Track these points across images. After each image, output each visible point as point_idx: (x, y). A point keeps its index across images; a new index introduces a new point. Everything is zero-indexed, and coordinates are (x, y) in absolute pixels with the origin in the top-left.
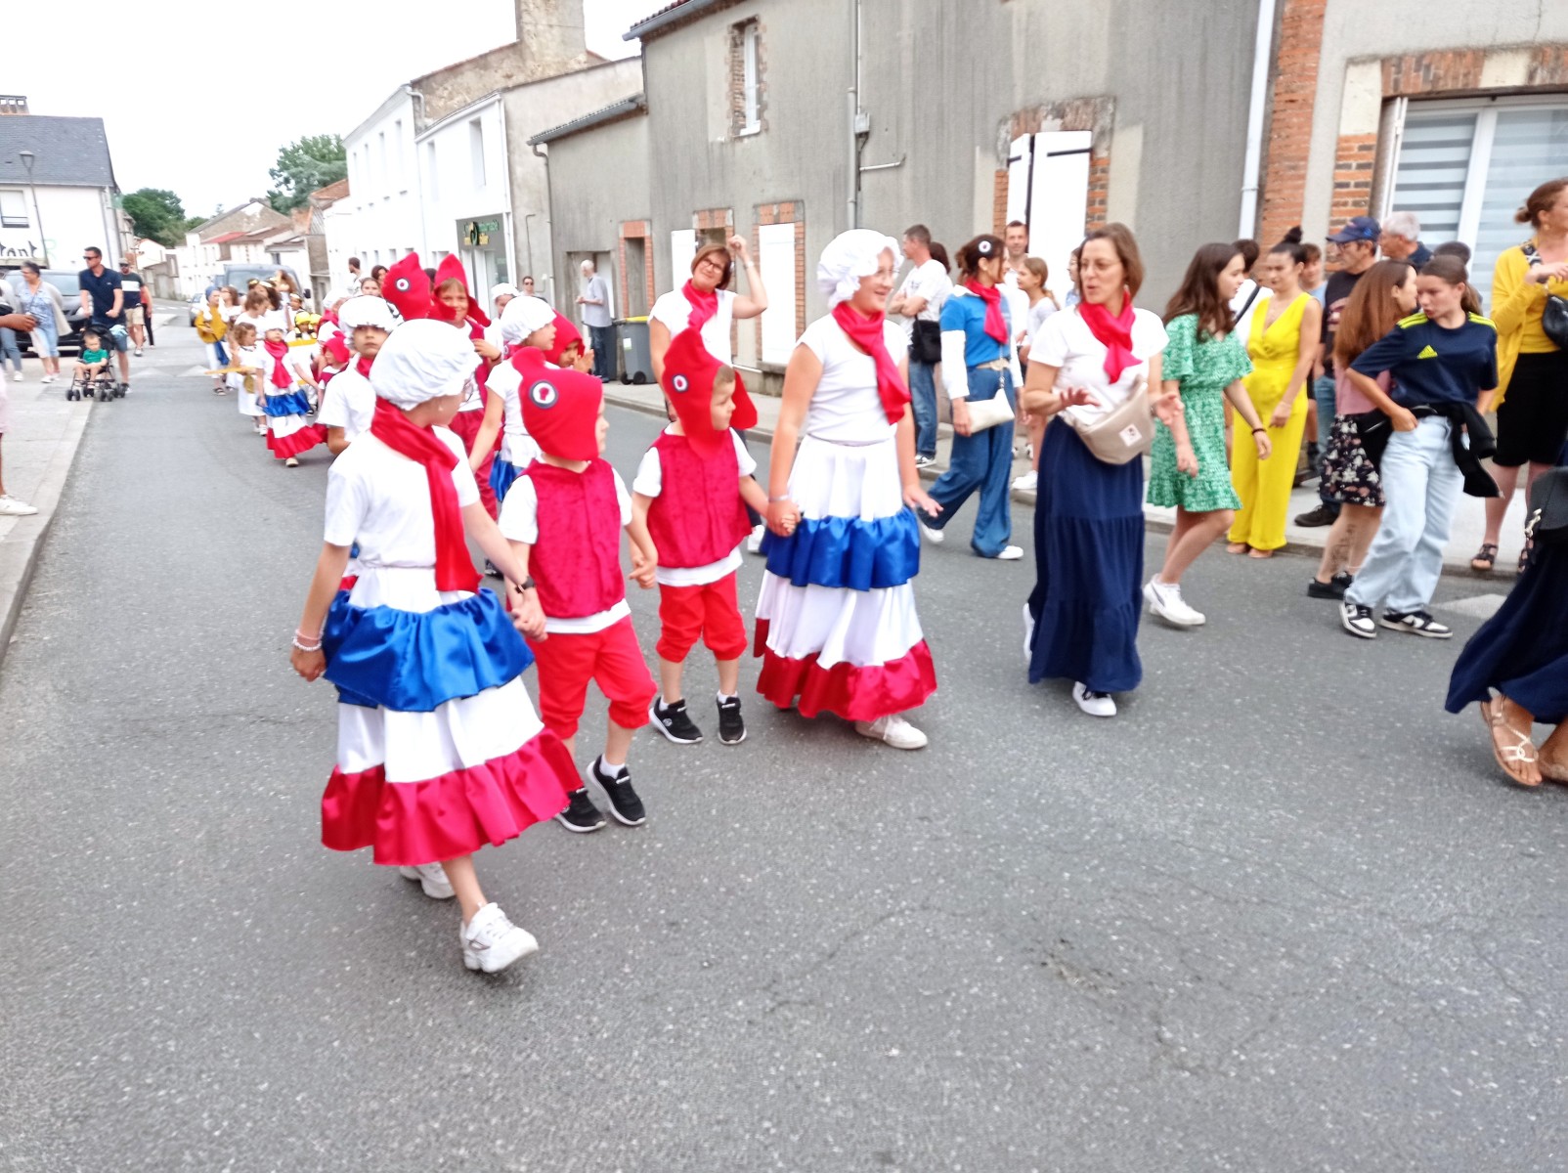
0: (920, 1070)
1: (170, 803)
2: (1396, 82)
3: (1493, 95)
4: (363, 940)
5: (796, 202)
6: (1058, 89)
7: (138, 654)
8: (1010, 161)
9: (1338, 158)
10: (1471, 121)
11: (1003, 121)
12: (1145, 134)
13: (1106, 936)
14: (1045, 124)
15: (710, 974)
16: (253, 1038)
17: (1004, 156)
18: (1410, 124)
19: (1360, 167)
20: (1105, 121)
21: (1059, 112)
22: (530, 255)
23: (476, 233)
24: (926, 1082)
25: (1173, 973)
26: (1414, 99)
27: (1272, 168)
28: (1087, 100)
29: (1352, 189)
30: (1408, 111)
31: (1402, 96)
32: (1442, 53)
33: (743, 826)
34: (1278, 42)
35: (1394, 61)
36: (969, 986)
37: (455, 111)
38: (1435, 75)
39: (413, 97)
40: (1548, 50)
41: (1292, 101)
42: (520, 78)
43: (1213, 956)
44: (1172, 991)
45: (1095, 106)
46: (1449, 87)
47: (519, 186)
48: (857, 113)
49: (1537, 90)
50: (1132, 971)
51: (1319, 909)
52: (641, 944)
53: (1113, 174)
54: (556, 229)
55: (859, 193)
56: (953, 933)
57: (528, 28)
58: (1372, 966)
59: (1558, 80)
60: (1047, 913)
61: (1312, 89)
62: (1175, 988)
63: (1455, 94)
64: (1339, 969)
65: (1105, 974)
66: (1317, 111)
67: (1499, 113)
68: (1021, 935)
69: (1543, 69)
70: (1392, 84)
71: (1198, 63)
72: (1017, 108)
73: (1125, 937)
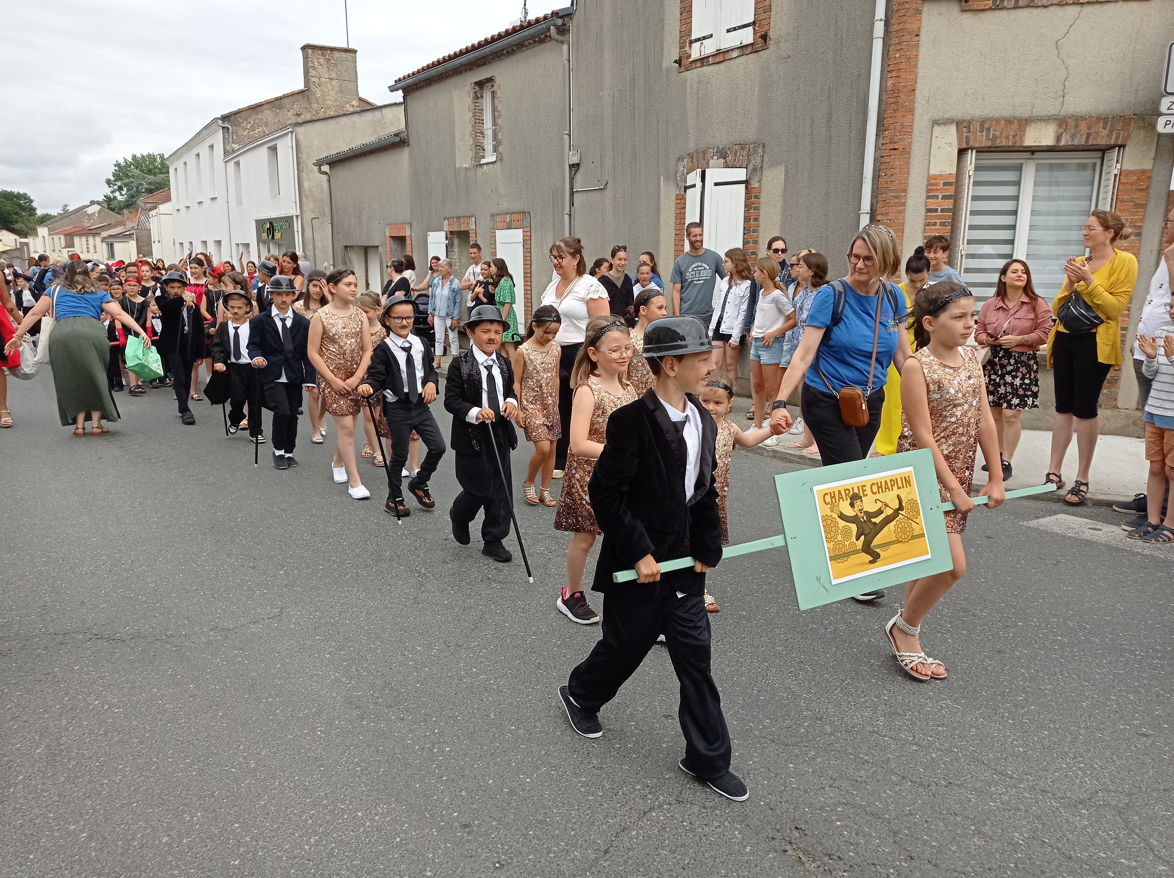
2: (967, 138)
3: (1033, 151)
4: (191, 849)
5: (524, 213)
6: (721, 138)
8: (686, 188)
9: (928, 191)
10: (1019, 168)
11: (681, 159)
12: (786, 171)
13: (831, 822)
14: (711, 162)
17: (682, 184)
18: (977, 168)
19: (944, 197)
20: (756, 160)
21: (722, 154)
22: (314, 247)
23: (271, 230)
25: (890, 853)
26: (980, 151)
27: (880, 198)
28: (743, 146)
29: (939, 213)
30: (976, 159)
31: (972, 149)
32: (998, 120)
33: (518, 728)
34: (884, 107)
35: (965, 124)
37: (256, 140)
38: (993, 134)
39: (223, 128)
40: (1069, 120)
41: (894, 149)
42: (308, 117)
43: (919, 836)
44: (892, 871)
45: (749, 150)
46: (1003, 144)
47: (306, 196)
48: (570, 150)
49: (1063, 148)
50: (857, 854)
51: (994, 789)
52: (440, 847)
53: (763, 200)
54: (336, 229)
55: (573, 208)
56: (706, 825)
57: (314, 79)
58: (1047, 841)
59: (1076, 142)
60: (781, 803)
61: (909, 141)
62: (894, 868)
63: (1007, 149)
64: (1021, 844)
65: (835, 858)
66: (913, 156)
67: (1037, 164)
68: (762, 825)
69: (1066, 134)
70: (964, 140)
71: (825, 120)
72: (692, 151)
73: (846, 822)
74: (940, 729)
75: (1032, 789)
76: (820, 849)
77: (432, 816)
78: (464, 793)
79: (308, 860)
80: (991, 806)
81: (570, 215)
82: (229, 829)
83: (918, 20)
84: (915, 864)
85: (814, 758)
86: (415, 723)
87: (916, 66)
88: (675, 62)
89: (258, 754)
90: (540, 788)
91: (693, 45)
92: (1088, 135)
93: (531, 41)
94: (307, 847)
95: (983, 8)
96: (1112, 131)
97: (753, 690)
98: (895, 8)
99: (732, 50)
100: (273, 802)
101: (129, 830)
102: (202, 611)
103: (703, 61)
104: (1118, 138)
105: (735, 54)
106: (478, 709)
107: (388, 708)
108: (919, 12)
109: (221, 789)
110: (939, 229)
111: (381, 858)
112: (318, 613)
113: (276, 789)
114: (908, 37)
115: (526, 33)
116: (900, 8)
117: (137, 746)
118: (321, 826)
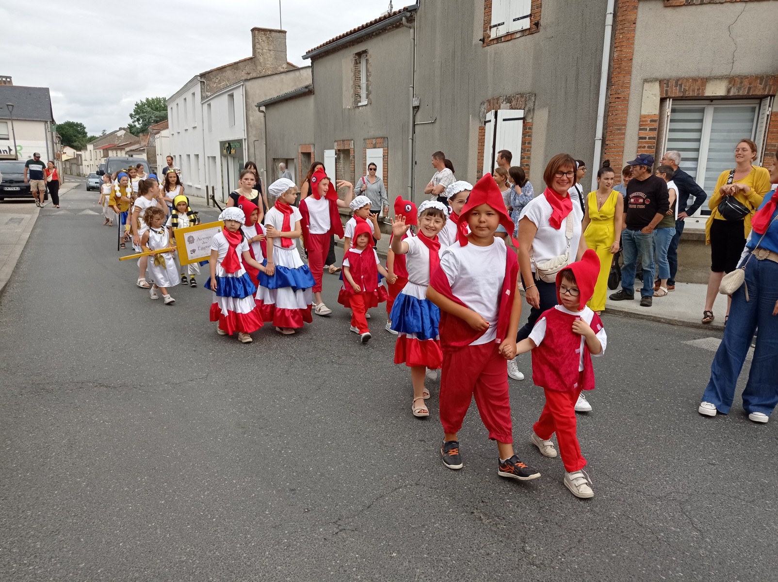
0: (406, 564)
1: (52, 425)
2: (667, 91)
3: (712, 99)
4: (139, 494)
5: (384, 138)
6: (509, 89)
7: (43, 351)
8: (485, 122)
9: (640, 125)
10: (702, 111)
11: (483, 103)
12: (549, 112)
14: (502, 106)
15: (308, 515)
16: (80, 541)
17: (483, 120)
18: (673, 111)
19: (650, 130)
20: (530, 105)
21: (509, 100)
23: (229, 148)
24: (408, 569)
25: (534, 518)
26: (675, 99)
27: (608, 130)
28: (522, 95)
29: (647, 140)
30: (672, 105)
31: (670, 98)
32: (687, 79)
33: (333, 443)
34: (612, 70)
35: (665, 81)
36: (434, 523)
37: (221, 90)
38: (684, 88)
39: (201, 82)
40: (737, 79)
41: (618, 98)
42: (254, 75)
43: (555, 510)
44: (532, 527)
45: (526, 98)
46: (691, 95)
47: (251, 126)
48: (414, 97)
49: (732, 98)
50: (515, 517)
52: (276, 500)
53: (534, 130)
54: (268, 148)
55: (414, 135)
56: (430, 497)
57: (259, 50)
58: (630, 516)
59: (741, 93)
60: (477, 488)
61: (628, 92)
62: (534, 525)
63: (693, 98)
64: (615, 518)
65: (501, 518)
66: (630, 103)
67: (715, 108)
68: (463, 498)
69: (734, 88)
70: (665, 92)
71: (574, 78)
72: (490, 97)
73: (513, 500)
75: (632, 490)
76: (494, 513)
77: (275, 485)
78: (294, 474)
79: (202, 503)
80: (603, 497)
81: (413, 140)
83: (635, 13)
84: (548, 525)
86: (274, 437)
87: (633, 44)
88: (481, 40)
90: (339, 473)
91: (492, 29)
92: (749, 89)
93: (391, 27)
94: (202, 496)
95: (679, 4)
96: (766, 86)
98: (620, 5)
99: (517, 32)
100: (188, 473)
102: (162, 373)
103: (498, 40)
104: (769, 90)
105: (518, 35)
106: (312, 432)
107: (260, 429)
108: (636, 8)
109: (160, 465)
110: (647, 151)
111: (242, 504)
112: (228, 377)
113: (190, 467)
114: (628, 24)
115: (387, 21)
116: (624, 5)
117: (116, 442)
118: (212, 486)
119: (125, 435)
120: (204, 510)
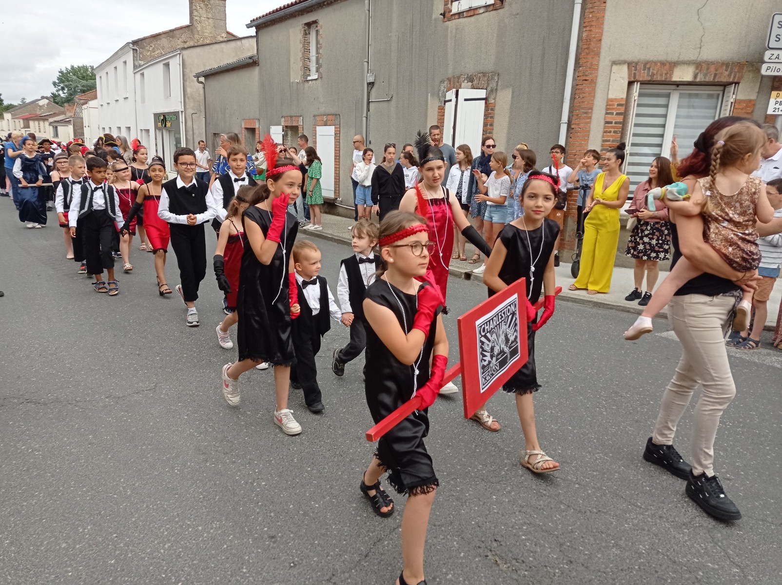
2: (635, 74)
3: (678, 84)
5: (336, 115)
6: (470, 68)
8: (445, 102)
9: (607, 109)
10: (668, 96)
11: (442, 82)
12: (513, 93)
13: (519, 537)
14: (463, 85)
17: (442, 99)
18: (640, 95)
19: (617, 114)
20: (493, 85)
21: (470, 79)
22: (193, 133)
23: (164, 121)
25: (557, 559)
26: (643, 83)
27: (575, 113)
28: (484, 74)
29: (613, 125)
30: (640, 89)
31: (637, 81)
32: (655, 63)
34: (580, 51)
35: (634, 64)
36: (447, 574)
37: (156, 58)
38: (652, 72)
39: (133, 49)
40: (703, 64)
41: (586, 80)
42: (192, 44)
43: (577, 547)
44: (557, 571)
45: (489, 77)
46: (658, 79)
47: (188, 98)
48: (368, 73)
49: (699, 83)
50: (535, 559)
51: (628, 515)
52: (253, 552)
53: (496, 111)
54: (208, 121)
55: (369, 113)
57: (196, 18)
58: (660, 551)
59: (707, 79)
61: (596, 75)
62: (559, 569)
63: (661, 83)
64: (644, 553)
65: (520, 561)
66: (598, 85)
67: (681, 94)
68: (472, 538)
69: (701, 73)
70: (633, 75)
71: (540, 58)
72: (450, 76)
73: (529, 536)
74: (595, 473)
75: (653, 515)
76: (510, 555)
77: (250, 530)
78: (272, 514)
79: (163, 560)
80: (626, 527)
81: (367, 118)
82: (109, 538)
84: (573, 566)
85: (509, 492)
86: (243, 465)
87: (602, 24)
88: (441, 14)
89: (134, 485)
90: (325, 511)
91: (453, 3)
92: (715, 75)
94: (162, 551)
96: (731, 73)
97: (472, 445)
99: (480, 8)
100: (141, 519)
101: (38, 539)
102: (101, 384)
103: (460, 14)
104: (735, 77)
105: (481, 11)
106: (287, 456)
107: (224, 454)
109: (106, 509)
110: (613, 135)
111: (213, 559)
112: (181, 387)
113: (144, 510)
114: (598, 3)
117: (50, 479)
118: (173, 536)
119: (60, 468)
120: (166, 571)
